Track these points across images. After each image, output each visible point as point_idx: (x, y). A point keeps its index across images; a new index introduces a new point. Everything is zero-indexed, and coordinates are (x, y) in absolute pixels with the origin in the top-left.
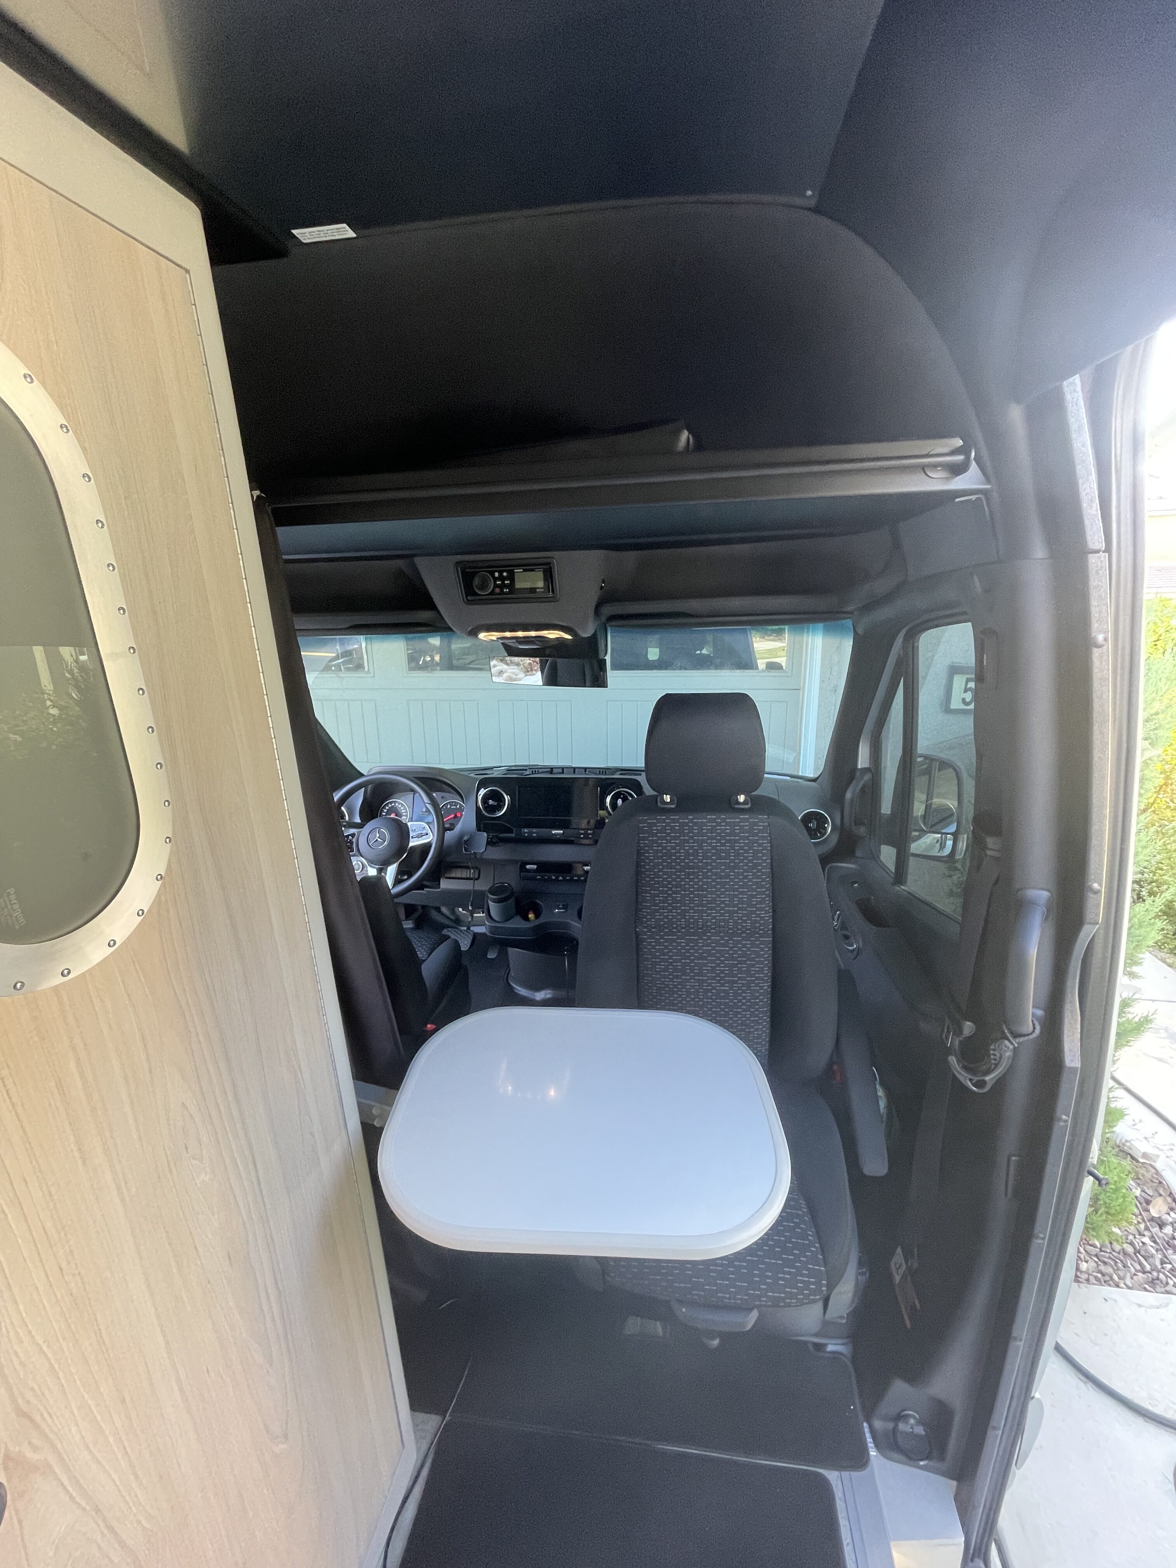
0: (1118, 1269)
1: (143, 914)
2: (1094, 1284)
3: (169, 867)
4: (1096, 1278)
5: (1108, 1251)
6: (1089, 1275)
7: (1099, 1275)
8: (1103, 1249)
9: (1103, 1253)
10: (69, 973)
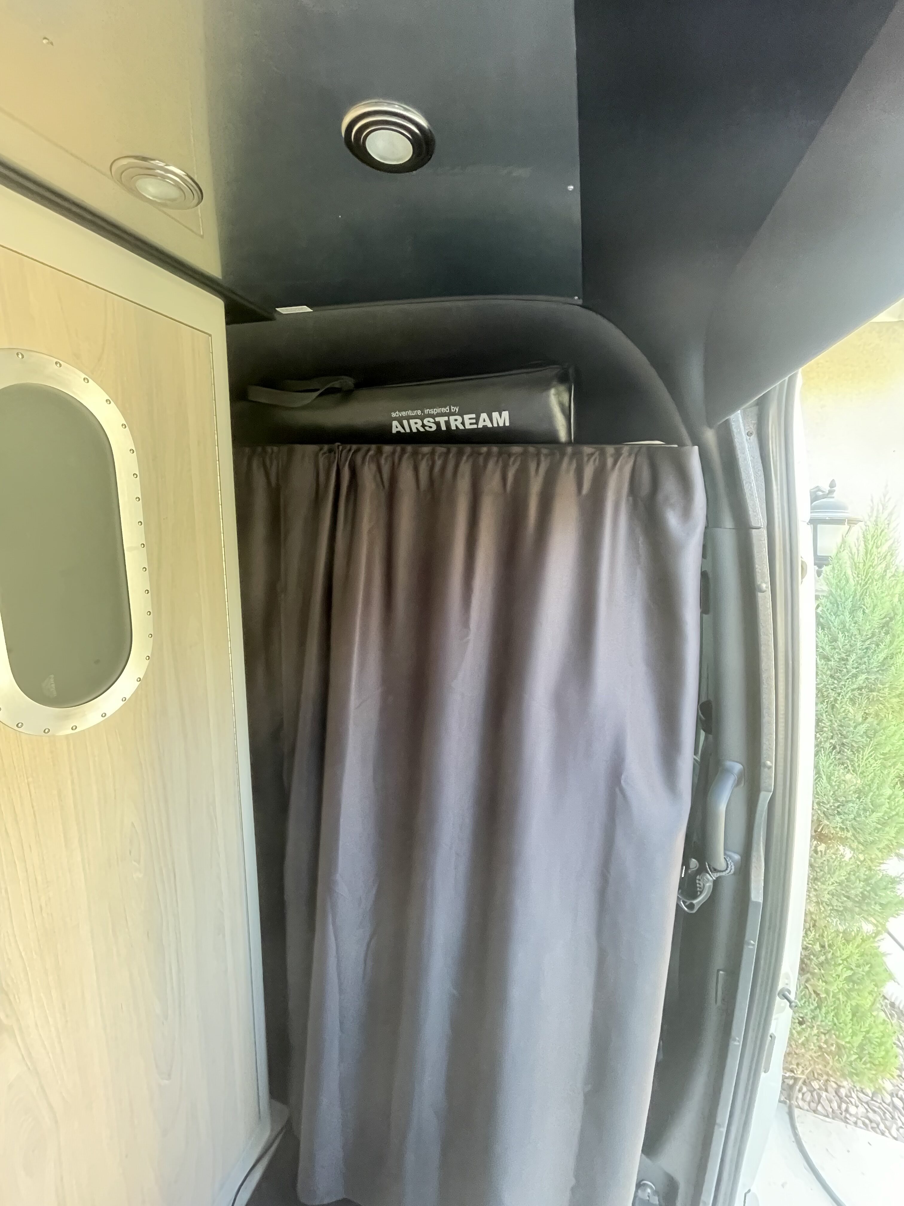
0: (886, 1119)
1: (125, 700)
2: (860, 1127)
3: (146, 674)
4: (864, 1123)
5: (879, 1101)
6: (858, 1118)
7: (867, 1121)
8: (874, 1098)
9: (873, 1102)
10: (76, 728)
